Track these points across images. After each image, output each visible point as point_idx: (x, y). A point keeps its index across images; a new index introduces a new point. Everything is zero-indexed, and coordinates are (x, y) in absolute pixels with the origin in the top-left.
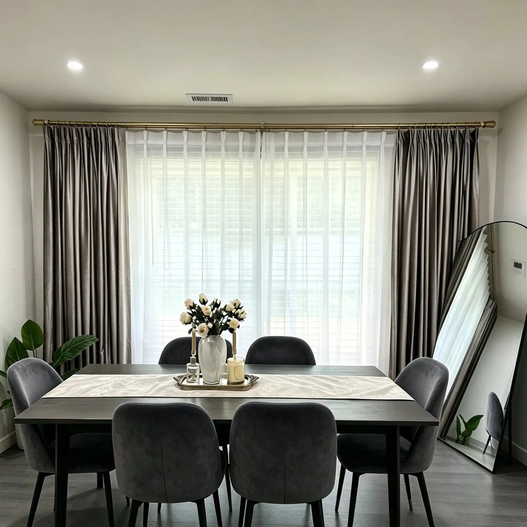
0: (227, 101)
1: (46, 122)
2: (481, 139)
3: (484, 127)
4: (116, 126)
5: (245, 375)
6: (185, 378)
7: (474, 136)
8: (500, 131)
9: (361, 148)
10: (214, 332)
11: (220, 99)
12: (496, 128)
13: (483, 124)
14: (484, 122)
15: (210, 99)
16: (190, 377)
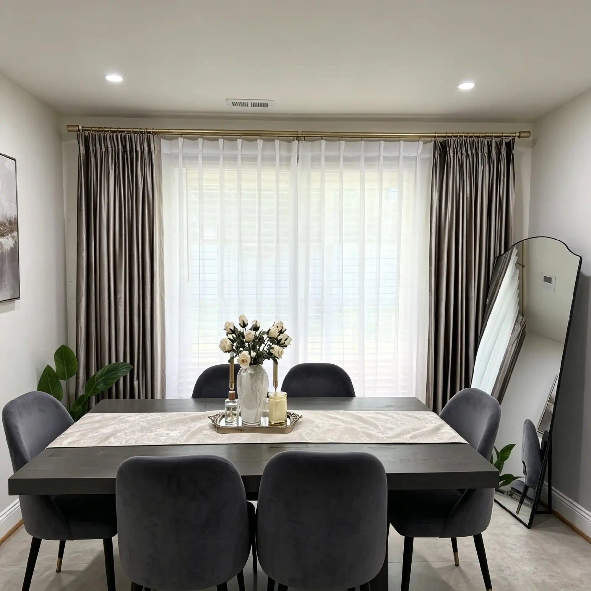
0: (267, 107)
1: (80, 127)
2: (517, 150)
3: (519, 137)
4: (152, 133)
5: (288, 413)
6: (224, 416)
7: (509, 146)
8: (534, 143)
9: (398, 158)
10: (256, 362)
11: (260, 105)
12: (531, 138)
13: (518, 134)
14: (519, 133)
15: (250, 105)
16: (228, 415)
